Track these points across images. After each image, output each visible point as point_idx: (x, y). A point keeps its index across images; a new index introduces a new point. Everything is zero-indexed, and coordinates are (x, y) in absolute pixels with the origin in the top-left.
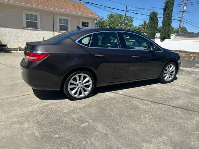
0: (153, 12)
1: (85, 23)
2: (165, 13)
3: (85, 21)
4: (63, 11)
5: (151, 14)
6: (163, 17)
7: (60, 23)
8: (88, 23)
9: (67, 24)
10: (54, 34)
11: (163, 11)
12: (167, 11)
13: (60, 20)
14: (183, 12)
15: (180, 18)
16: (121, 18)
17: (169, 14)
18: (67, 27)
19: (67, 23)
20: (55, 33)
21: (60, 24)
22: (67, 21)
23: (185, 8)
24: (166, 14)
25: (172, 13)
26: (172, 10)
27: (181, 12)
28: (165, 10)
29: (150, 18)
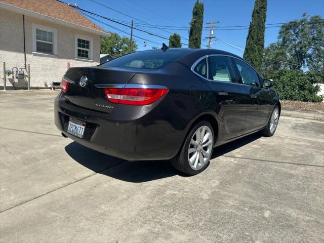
0: (175, 34)
1: (84, 41)
2: (191, 38)
3: (83, 38)
4: (44, 16)
5: (171, 37)
6: (189, 44)
7: (37, 39)
8: (88, 42)
9: (52, 41)
10: (25, 58)
11: (189, 35)
12: (194, 34)
13: (37, 33)
14: (210, 38)
15: (207, 46)
16: (117, 40)
17: (197, 39)
18: (51, 46)
19: (52, 39)
20: (27, 55)
21: (39, 41)
22: (52, 36)
23: (212, 33)
24: (193, 40)
25: (200, 39)
26: (201, 34)
27: (207, 38)
28: (191, 33)
29: (171, 44)
